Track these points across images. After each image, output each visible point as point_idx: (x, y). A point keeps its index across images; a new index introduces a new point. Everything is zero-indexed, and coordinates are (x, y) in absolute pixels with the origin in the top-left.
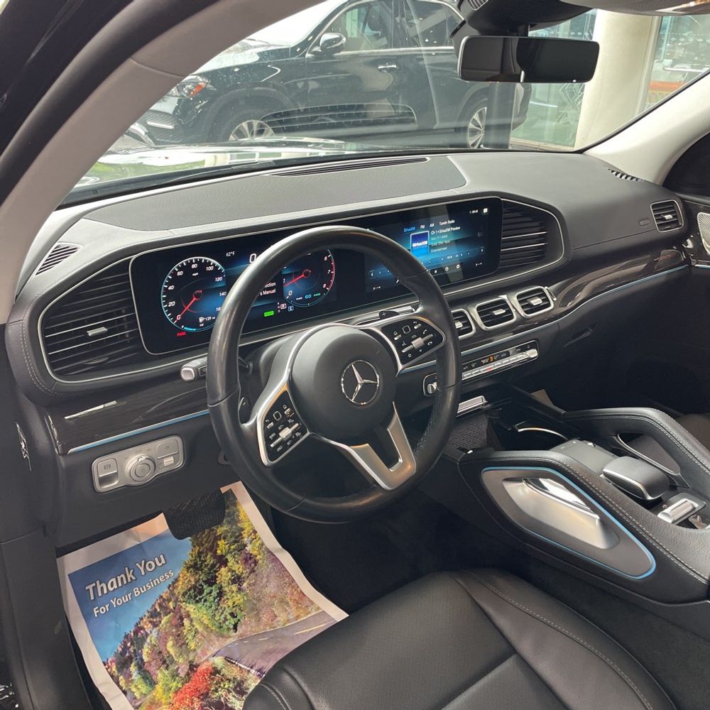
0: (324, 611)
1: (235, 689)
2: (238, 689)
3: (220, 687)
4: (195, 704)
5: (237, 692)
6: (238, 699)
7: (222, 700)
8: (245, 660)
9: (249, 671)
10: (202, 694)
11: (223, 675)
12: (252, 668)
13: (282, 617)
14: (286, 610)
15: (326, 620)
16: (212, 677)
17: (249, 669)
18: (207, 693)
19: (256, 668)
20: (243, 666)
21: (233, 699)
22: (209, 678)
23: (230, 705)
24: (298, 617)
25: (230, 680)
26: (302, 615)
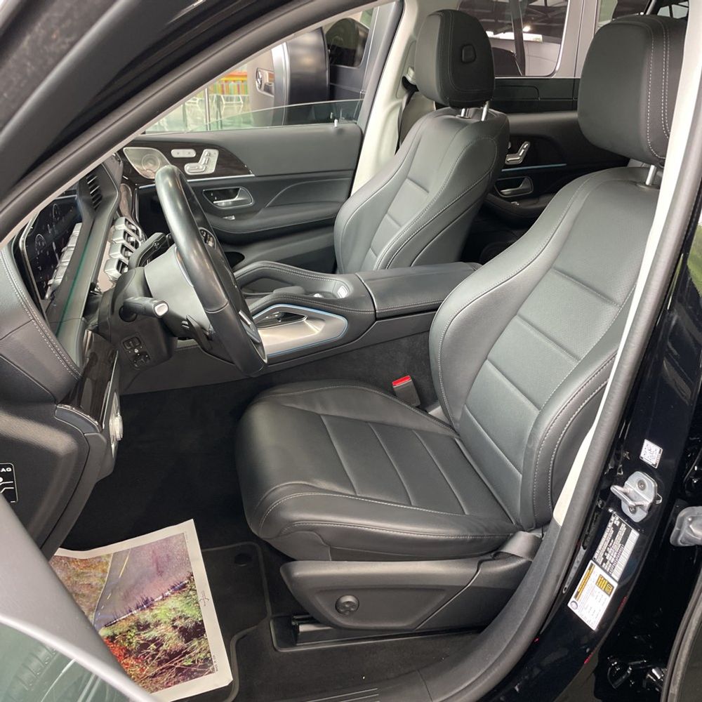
0: (115, 553)
1: (139, 630)
2: (141, 628)
3: (129, 639)
4: (130, 662)
5: (143, 630)
6: (151, 631)
7: (142, 642)
8: (119, 612)
9: (132, 615)
10: (125, 654)
11: (120, 634)
12: (131, 611)
13: (94, 581)
14: (90, 576)
15: (124, 554)
16: (115, 642)
17: (130, 614)
18: (128, 650)
19: (133, 609)
20: (125, 617)
21: (147, 635)
22: (114, 644)
23: (150, 639)
24: (104, 571)
25: (129, 630)
26: (105, 567)
